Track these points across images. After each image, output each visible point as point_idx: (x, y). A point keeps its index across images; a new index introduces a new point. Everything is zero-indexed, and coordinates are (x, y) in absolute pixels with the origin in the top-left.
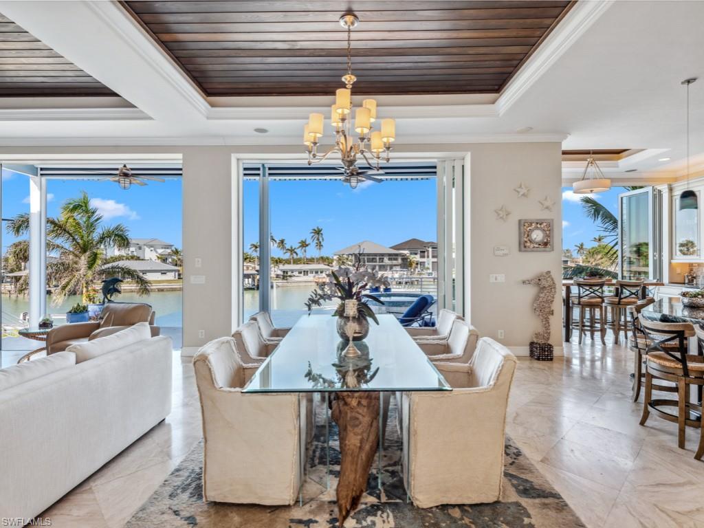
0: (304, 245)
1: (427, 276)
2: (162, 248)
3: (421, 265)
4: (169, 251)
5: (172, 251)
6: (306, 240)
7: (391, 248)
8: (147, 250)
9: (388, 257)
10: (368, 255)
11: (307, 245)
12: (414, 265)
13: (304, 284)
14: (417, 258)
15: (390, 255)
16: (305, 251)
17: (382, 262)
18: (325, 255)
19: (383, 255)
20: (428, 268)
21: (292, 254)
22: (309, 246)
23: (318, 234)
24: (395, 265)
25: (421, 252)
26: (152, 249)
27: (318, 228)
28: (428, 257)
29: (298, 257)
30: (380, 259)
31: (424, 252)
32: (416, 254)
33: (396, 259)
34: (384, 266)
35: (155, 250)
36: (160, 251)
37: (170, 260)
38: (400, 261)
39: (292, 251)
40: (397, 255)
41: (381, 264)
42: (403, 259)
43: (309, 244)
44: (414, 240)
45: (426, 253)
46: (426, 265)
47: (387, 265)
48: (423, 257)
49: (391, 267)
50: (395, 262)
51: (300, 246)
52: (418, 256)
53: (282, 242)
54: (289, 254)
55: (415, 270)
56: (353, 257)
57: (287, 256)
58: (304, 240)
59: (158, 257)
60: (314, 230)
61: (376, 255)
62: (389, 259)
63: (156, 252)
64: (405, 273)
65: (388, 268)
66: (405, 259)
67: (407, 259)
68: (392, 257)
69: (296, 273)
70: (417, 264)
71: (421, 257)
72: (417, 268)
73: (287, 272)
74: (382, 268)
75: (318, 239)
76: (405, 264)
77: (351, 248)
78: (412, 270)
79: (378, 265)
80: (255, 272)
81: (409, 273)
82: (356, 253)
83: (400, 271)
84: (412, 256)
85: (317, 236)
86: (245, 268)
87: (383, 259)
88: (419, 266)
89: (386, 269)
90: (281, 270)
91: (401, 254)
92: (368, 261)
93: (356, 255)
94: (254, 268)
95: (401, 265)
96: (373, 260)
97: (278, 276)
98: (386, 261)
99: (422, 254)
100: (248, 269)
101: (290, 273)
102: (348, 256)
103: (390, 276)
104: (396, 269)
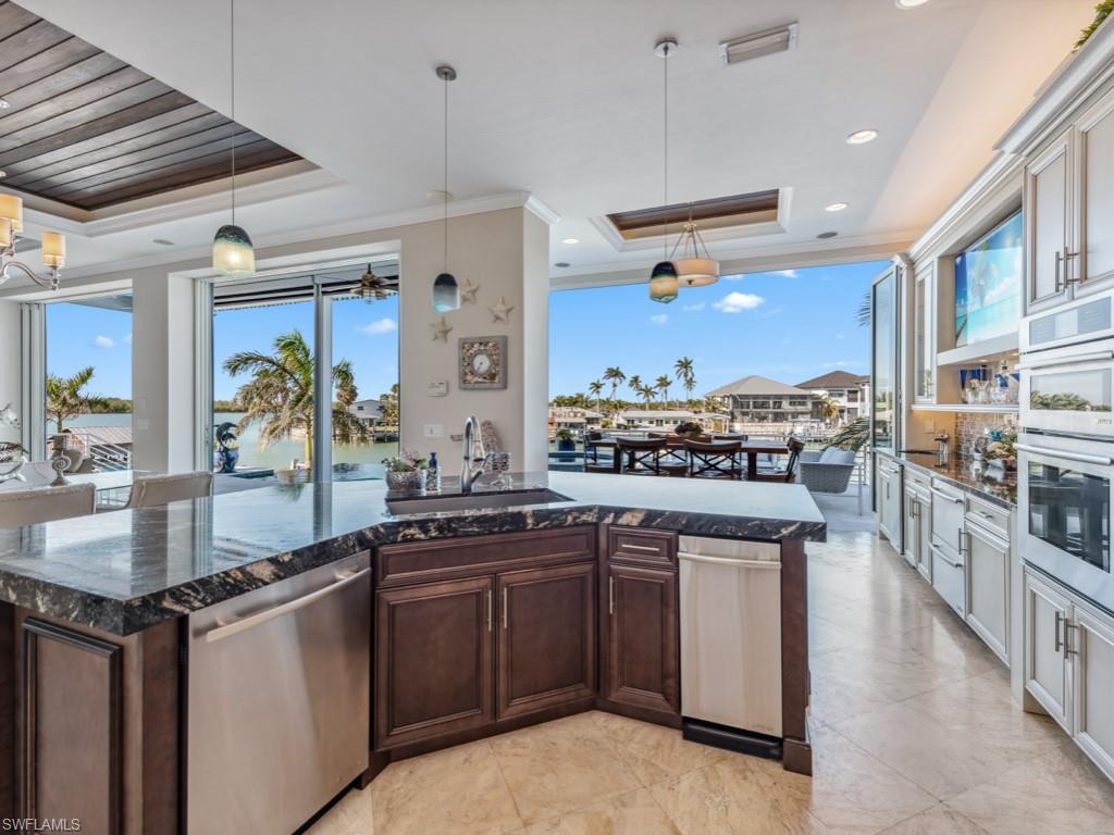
0: (664, 382)
3: (849, 412)
6: (666, 377)
7: (796, 386)
9: (788, 401)
10: (756, 397)
11: (669, 384)
12: (835, 413)
14: (843, 402)
15: (792, 397)
16: (666, 392)
17: (780, 407)
18: (695, 399)
19: (781, 397)
21: (646, 396)
22: (672, 385)
23: (685, 367)
24: (803, 413)
25: (849, 392)
27: (685, 358)
28: (863, 400)
29: (656, 400)
30: (775, 403)
31: (856, 392)
32: (841, 395)
33: (804, 404)
34: (783, 413)
38: (809, 405)
39: (648, 392)
40: (804, 397)
41: (776, 410)
42: (813, 403)
43: (672, 382)
44: (838, 375)
45: (859, 394)
46: (860, 414)
47: (788, 413)
48: (855, 400)
49: (795, 415)
50: (800, 408)
51: (659, 385)
52: (845, 398)
53: (636, 380)
54: (642, 396)
55: (836, 421)
56: (731, 400)
57: (641, 399)
58: (664, 377)
60: (681, 362)
61: (768, 397)
62: (791, 404)
64: (815, 425)
65: (790, 417)
66: (818, 402)
67: (822, 403)
68: (794, 399)
69: (645, 423)
70: (842, 411)
71: (850, 400)
72: (842, 417)
73: (633, 421)
74: (779, 417)
75: (686, 375)
76: (818, 412)
77: (729, 386)
78: (828, 421)
79: (771, 413)
80: (583, 420)
81: (822, 425)
82: (735, 393)
83: (807, 422)
84: (833, 399)
85: (684, 370)
86: (572, 414)
87: (780, 403)
88: (846, 414)
89: (786, 419)
90: (624, 418)
91: (812, 396)
92: (755, 407)
93: (734, 397)
94: (583, 415)
95: (811, 413)
96: (763, 405)
97: (619, 426)
98: (786, 406)
99: (851, 396)
100: (575, 416)
101: (636, 423)
102: (723, 398)
103: (788, 431)
104: (801, 418)
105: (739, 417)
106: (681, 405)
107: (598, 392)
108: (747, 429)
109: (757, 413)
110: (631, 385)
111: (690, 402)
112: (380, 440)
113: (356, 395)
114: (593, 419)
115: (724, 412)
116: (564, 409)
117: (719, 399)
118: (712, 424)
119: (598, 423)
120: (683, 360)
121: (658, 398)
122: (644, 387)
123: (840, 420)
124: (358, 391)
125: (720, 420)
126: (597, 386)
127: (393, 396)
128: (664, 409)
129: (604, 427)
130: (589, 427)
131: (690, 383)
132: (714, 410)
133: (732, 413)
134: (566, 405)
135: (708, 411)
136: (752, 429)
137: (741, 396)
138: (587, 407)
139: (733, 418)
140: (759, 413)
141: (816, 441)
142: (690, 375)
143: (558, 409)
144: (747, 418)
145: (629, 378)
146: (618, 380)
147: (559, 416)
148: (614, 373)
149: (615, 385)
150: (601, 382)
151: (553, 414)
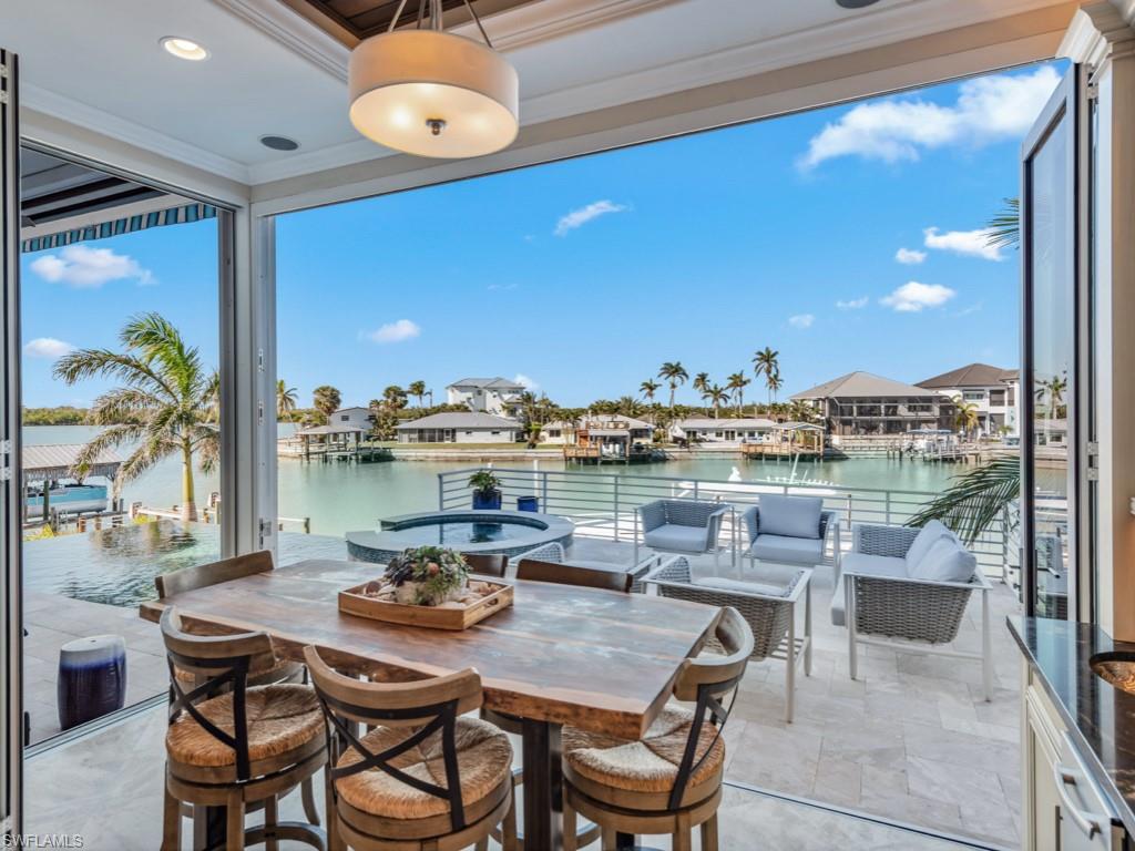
0: (738, 381)
1: (1006, 446)
2: (509, 392)
3: (992, 420)
4: (518, 396)
5: (523, 396)
6: (741, 374)
7: (917, 385)
8: (489, 395)
9: (907, 405)
10: (861, 400)
11: (745, 383)
12: (972, 422)
13: (722, 456)
14: (983, 406)
15: (911, 399)
16: (741, 394)
17: (894, 413)
18: (780, 402)
19: (896, 400)
20: (1010, 429)
21: (716, 399)
22: (748, 385)
23: (768, 361)
24: (927, 422)
25: (992, 392)
26: (496, 393)
27: (767, 349)
28: (1011, 403)
29: (729, 405)
30: (888, 408)
31: (1002, 392)
32: (980, 397)
33: (928, 409)
34: (899, 422)
35: (499, 395)
36: (507, 397)
37: (520, 411)
38: (936, 411)
39: (717, 393)
40: (929, 399)
41: (889, 418)
42: (941, 408)
43: (749, 381)
44: (975, 369)
45: (1006, 395)
46: (1007, 422)
47: (906, 422)
48: (1001, 403)
49: (916, 424)
50: (923, 415)
51: (731, 386)
52: (986, 400)
53: (702, 378)
54: (710, 399)
55: (973, 432)
56: (827, 404)
57: (709, 403)
58: (738, 374)
59: (504, 407)
60: (760, 354)
61: (878, 400)
62: (910, 409)
63: (502, 398)
64: (945, 438)
65: (909, 426)
66: (947, 407)
67: (953, 408)
68: (913, 403)
69: (712, 436)
70: (981, 418)
71: (993, 403)
72: (983, 427)
73: (695, 433)
74: (894, 427)
75: (769, 372)
76: (948, 420)
77: (825, 387)
78: (962, 432)
79: (884, 421)
80: (626, 433)
81: (954, 438)
82: (832, 396)
83: (930, 433)
84: (970, 401)
85: (766, 365)
86: (611, 425)
87: (896, 407)
88: (987, 423)
89: (904, 430)
90: (684, 429)
91: (940, 399)
92: (860, 414)
93: (831, 401)
94: (627, 425)
95: (939, 421)
96: (871, 411)
97: (676, 440)
98: (903, 411)
99: (995, 397)
100: (616, 427)
101: (699, 435)
102: (817, 401)
103: (906, 444)
104: (924, 428)
105: (839, 428)
106: (762, 411)
107: (651, 395)
108: (848, 443)
109: (862, 421)
110: (696, 386)
111: (774, 406)
112: (366, 460)
113: (339, 401)
114: (641, 430)
115: (818, 421)
116: (604, 418)
117: (811, 404)
118: (801, 437)
119: (648, 436)
120: (764, 352)
121: (730, 403)
122: (712, 389)
123: (980, 431)
124: (340, 397)
125: (813, 433)
126: (650, 388)
127: (386, 402)
128: (738, 417)
129: (655, 440)
130: (636, 441)
131: (774, 381)
132: (804, 418)
133: (828, 422)
134: (605, 412)
135: (796, 419)
136: (857, 443)
137: (841, 399)
138: (635, 415)
139: (830, 429)
140: (867, 421)
141: (945, 460)
142: (773, 372)
143: (595, 418)
144: (848, 428)
145: (693, 376)
146: (677, 380)
147: (595, 427)
148: (674, 370)
149: (673, 386)
150: (655, 382)
151: (588, 425)
